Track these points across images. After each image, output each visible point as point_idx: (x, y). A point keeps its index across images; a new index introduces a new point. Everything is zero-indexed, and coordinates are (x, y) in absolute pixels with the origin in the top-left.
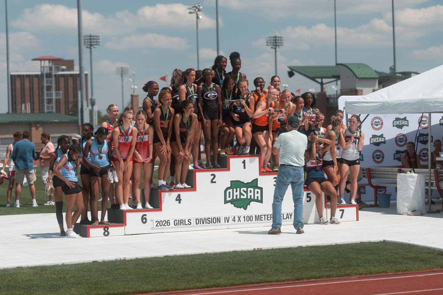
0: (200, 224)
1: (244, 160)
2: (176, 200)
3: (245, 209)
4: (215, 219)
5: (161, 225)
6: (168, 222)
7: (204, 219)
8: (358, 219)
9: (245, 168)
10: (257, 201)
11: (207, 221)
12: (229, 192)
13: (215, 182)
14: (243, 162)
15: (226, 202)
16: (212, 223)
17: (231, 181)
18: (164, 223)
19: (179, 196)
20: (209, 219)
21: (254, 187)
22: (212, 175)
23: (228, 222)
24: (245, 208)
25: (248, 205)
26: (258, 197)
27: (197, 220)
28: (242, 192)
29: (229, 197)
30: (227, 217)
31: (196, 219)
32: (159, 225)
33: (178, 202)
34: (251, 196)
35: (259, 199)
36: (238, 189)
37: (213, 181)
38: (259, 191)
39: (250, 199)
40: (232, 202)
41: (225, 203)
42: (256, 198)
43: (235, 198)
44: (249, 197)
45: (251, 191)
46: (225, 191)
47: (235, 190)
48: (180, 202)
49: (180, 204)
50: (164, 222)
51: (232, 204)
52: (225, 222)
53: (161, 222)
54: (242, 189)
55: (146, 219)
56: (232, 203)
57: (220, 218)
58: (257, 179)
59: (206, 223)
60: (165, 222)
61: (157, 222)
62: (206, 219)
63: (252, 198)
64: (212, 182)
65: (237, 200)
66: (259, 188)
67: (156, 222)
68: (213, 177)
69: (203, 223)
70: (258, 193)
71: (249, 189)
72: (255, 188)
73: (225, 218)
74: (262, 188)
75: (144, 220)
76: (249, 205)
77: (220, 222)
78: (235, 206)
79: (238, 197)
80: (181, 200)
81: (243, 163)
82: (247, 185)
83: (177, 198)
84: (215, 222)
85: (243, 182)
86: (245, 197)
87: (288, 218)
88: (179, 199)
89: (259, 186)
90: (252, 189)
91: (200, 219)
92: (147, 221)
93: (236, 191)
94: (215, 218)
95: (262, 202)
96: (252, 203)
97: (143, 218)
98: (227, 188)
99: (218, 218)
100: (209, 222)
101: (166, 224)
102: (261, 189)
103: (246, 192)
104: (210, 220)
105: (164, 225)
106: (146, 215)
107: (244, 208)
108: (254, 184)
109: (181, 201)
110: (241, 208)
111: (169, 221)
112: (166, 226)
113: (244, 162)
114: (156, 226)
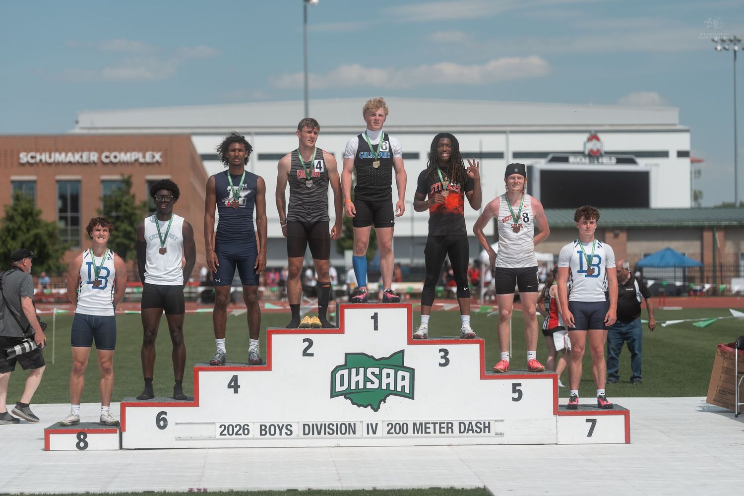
0: (313, 434)
1: (376, 314)
2: (229, 386)
3: (376, 410)
4: (343, 426)
5: (231, 433)
6: (246, 427)
7: (321, 425)
8: (628, 440)
9: (376, 328)
10: (403, 394)
11: (328, 430)
12: (342, 376)
13: (312, 355)
14: (372, 318)
15: (334, 394)
16: (337, 434)
17: (346, 354)
18: (236, 430)
19: (235, 379)
20: (331, 426)
21: (395, 367)
22: (305, 340)
23: (374, 433)
24: (376, 408)
25: (383, 402)
26: (403, 387)
27: (307, 427)
28: (369, 375)
29: (342, 385)
30: (371, 424)
31: (304, 425)
32: (226, 432)
33: (232, 390)
34: (388, 385)
35: (407, 390)
36: (362, 370)
37: (308, 352)
38: (407, 375)
39: (386, 389)
40: (347, 394)
41: (332, 396)
42: (399, 389)
43: (353, 387)
44: (384, 387)
45: (388, 376)
46: (332, 373)
47: (354, 371)
48: (236, 392)
49: (236, 394)
50: (236, 427)
51: (346, 398)
52: (368, 433)
53: (231, 427)
54: (370, 370)
55: (165, 420)
56: (347, 396)
57: (355, 424)
58: (403, 352)
59: (325, 434)
60: (238, 427)
61: (223, 427)
62: (325, 424)
63: (392, 388)
64: (305, 353)
65: (357, 391)
66: (407, 370)
67: (221, 427)
68: (307, 344)
69: (319, 433)
70: (403, 378)
71: (385, 371)
72: (397, 368)
73: (368, 424)
74: (413, 370)
75: (161, 422)
76: (385, 402)
77: (354, 433)
78: (353, 403)
79: (361, 386)
80: (239, 387)
81: (373, 320)
82: (382, 363)
83: (231, 382)
84: (343, 432)
85: (372, 357)
86: (376, 386)
87: (470, 430)
88: (234, 385)
89: (405, 365)
90: (392, 372)
91: (313, 425)
92: (167, 425)
93: (357, 374)
94: (345, 425)
95: (413, 398)
96: (391, 399)
97: (158, 419)
98: (337, 367)
99: (350, 425)
100: (331, 432)
101: (241, 432)
102: (411, 371)
103: (379, 377)
104: (334, 428)
105: (237, 434)
106: (165, 413)
107: (372, 408)
108: (396, 361)
109: (239, 389)
110: (365, 407)
111: (248, 426)
112: (241, 434)
113: (375, 317)
114: (221, 434)
